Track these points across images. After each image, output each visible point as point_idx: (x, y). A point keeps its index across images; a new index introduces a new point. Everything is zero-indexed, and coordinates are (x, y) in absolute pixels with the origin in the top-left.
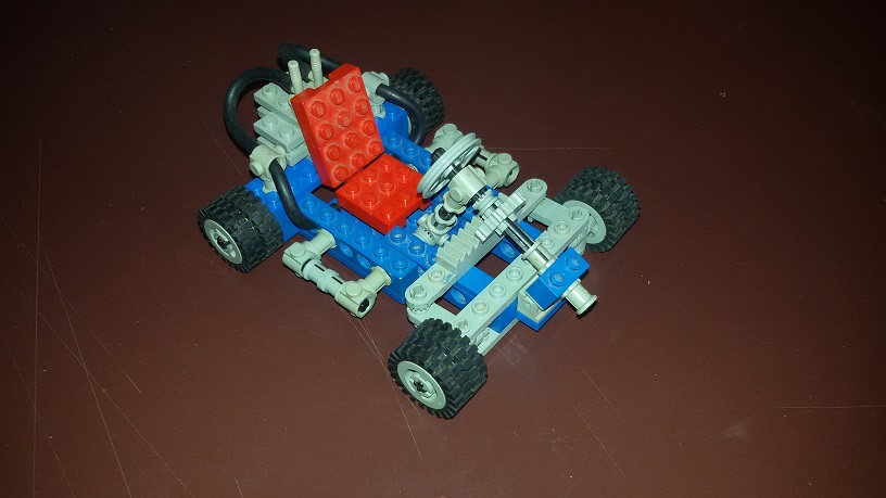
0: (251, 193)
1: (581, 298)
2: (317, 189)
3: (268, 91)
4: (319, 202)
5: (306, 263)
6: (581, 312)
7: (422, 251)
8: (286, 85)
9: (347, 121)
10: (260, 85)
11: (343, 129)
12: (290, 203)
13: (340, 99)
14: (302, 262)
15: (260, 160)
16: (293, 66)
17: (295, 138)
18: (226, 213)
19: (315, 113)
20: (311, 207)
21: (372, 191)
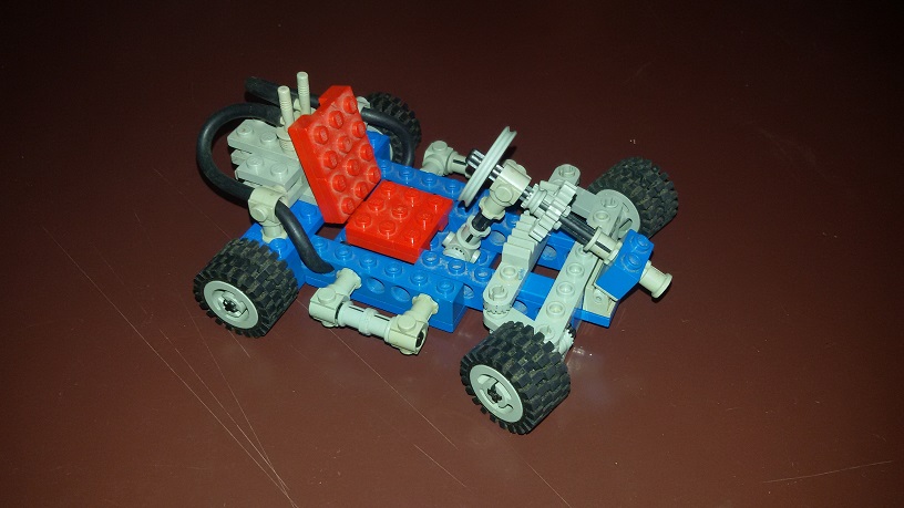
0: (254, 243)
1: (656, 281)
2: (321, 229)
3: (244, 131)
4: (329, 242)
5: (339, 308)
6: (657, 295)
7: (462, 270)
8: (273, 118)
9: (348, 147)
10: (232, 125)
11: (344, 155)
12: (306, 246)
13: (339, 122)
14: (336, 307)
15: (262, 204)
16: (284, 92)
17: (291, 175)
18: (234, 268)
19: (319, 140)
20: (322, 248)
21: (385, 218)
